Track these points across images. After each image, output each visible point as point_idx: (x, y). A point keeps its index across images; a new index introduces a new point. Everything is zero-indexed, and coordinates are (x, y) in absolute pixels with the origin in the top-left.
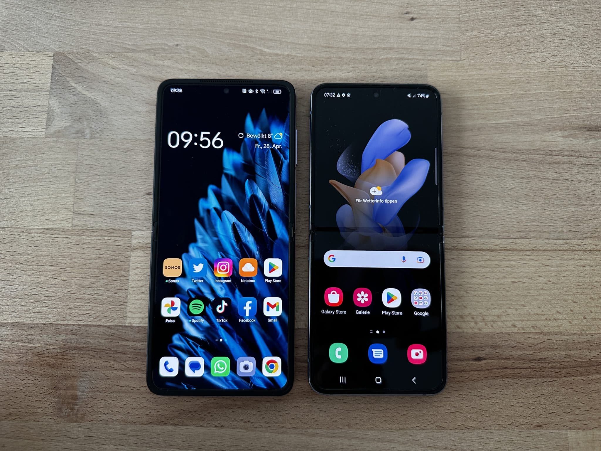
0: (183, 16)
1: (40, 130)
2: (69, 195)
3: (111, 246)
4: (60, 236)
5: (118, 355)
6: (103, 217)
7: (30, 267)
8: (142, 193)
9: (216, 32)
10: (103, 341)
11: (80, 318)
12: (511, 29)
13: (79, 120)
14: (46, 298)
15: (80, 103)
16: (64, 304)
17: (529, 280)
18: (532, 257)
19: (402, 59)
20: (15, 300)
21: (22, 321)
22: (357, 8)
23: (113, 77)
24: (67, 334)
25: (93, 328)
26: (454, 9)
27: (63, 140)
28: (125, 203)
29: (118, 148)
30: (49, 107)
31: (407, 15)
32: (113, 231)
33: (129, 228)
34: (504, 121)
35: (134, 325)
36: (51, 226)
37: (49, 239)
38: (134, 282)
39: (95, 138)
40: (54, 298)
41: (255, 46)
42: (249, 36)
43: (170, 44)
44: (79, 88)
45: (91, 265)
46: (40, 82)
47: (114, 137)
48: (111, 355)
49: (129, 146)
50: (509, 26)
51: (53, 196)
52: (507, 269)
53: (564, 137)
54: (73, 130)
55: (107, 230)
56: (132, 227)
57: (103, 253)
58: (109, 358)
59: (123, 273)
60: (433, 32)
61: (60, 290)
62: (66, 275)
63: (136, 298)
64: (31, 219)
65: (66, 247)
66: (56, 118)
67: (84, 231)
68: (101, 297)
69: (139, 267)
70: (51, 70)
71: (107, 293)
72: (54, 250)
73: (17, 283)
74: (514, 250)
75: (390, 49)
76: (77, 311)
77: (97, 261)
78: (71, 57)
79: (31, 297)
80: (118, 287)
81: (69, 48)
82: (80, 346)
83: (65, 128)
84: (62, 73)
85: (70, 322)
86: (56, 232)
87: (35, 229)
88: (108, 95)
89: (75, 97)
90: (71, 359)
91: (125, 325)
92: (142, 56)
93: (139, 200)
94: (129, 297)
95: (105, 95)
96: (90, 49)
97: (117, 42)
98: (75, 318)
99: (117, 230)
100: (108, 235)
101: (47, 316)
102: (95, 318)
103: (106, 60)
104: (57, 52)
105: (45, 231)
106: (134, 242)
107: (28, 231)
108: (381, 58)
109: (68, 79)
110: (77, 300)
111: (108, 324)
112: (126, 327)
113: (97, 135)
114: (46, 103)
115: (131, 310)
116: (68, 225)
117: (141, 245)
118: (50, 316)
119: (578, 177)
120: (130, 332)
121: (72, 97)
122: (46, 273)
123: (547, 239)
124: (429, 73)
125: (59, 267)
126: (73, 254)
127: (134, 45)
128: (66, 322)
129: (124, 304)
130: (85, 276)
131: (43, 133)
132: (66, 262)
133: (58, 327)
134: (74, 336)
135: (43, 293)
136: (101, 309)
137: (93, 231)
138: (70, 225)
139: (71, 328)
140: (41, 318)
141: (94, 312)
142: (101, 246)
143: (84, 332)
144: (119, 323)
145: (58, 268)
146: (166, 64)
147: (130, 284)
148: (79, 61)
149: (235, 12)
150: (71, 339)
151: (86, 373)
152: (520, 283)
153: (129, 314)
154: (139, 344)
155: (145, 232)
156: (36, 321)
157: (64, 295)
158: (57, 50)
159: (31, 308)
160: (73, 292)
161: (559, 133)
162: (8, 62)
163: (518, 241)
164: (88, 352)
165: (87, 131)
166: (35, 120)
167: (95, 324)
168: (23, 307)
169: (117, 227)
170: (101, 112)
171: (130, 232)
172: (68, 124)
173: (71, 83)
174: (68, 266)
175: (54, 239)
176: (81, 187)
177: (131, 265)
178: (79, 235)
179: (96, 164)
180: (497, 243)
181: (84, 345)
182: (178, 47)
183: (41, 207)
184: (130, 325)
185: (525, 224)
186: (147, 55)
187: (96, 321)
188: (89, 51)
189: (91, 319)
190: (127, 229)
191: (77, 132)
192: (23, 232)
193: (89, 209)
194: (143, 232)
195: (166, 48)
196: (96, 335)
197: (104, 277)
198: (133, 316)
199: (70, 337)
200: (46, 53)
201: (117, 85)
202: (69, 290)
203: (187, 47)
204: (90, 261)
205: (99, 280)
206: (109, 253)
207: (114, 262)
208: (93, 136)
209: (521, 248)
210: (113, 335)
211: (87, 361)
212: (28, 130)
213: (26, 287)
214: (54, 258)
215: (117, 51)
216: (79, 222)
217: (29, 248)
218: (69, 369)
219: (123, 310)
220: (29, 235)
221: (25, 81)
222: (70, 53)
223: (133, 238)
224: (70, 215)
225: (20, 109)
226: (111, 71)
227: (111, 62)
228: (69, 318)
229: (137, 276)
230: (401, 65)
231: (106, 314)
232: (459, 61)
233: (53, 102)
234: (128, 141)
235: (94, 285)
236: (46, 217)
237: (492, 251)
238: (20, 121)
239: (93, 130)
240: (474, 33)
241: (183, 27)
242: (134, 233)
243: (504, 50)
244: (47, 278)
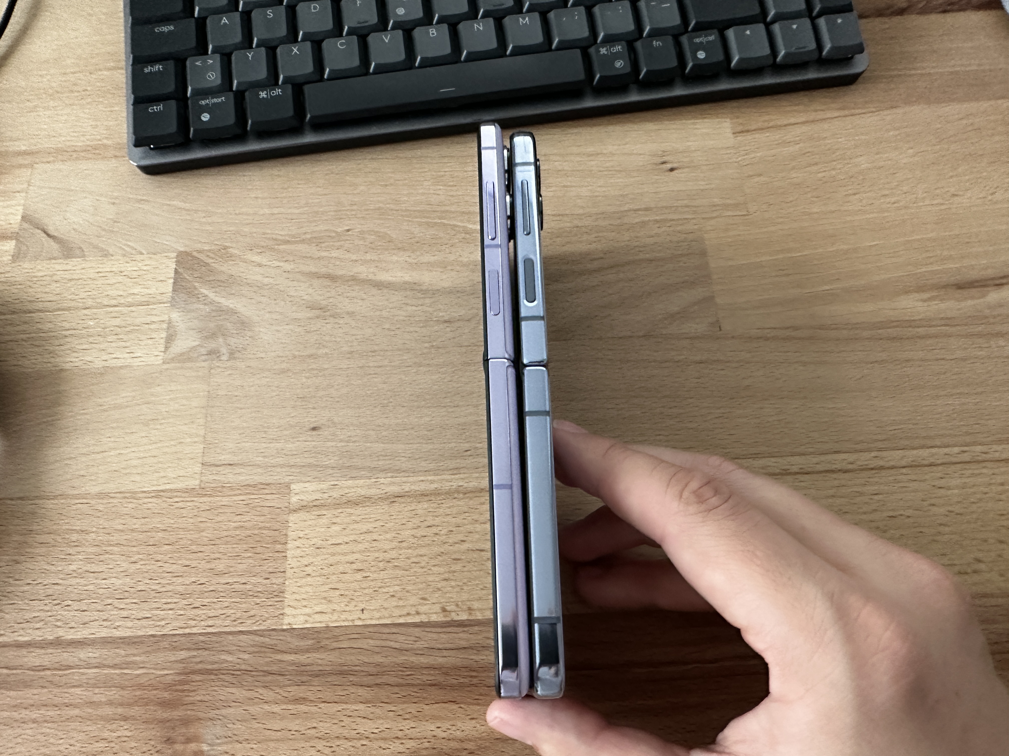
0: (354, 194)
1: (156, 353)
2: (196, 439)
3: (259, 509)
4: (181, 499)
5: (270, 678)
6: (246, 468)
7: (135, 549)
8: (305, 429)
9: (402, 210)
10: (246, 656)
11: (210, 623)
12: (815, 168)
13: (213, 336)
14: (158, 595)
15: (214, 314)
16: (185, 602)
17: (917, 512)
18: (914, 477)
19: (665, 220)
20: (110, 601)
21: (118, 633)
22: (593, 163)
23: (259, 278)
24: (189, 649)
25: (230, 637)
26: (729, 152)
27: (189, 365)
28: (279, 445)
29: (269, 370)
30: (170, 322)
31: (664, 166)
32: (262, 486)
33: (287, 479)
34: (827, 287)
35: (294, 627)
36: (168, 487)
37: (165, 505)
38: (295, 559)
39: (235, 358)
40: (170, 594)
41: (455, 223)
42: (447, 211)
43: (339, 230)
44: (211, 295)
45: (229, 539)
46: (158, 292)
47: (263, 355)
48: (259, 678)
49: (284, 366)
50: (810, 165)
51: (172, 443)
52: (876, 497)
53: (924, 301)
54: (203, 351)
55: (254, 486)
56: (291, 478)
57: (248, 519)
58: (257, 683)
59: (279, 547)
60: (703, 183)
61: (180, 580)
62: (191, 556)
63: (298, 584)
64: (138, 478)
65: (191, 515)
66: (178, 337)
67: (218, 489)
68: (244, 586)
69: (301, 536)
70: (172, 275)
71: (253, 580)
72: (172, 521)
73: (114, 575)
74: (882, 468)
75: (646, 209)
76: (204, 612)
77: (238, 532)
78: (202, 256)
79: (134, 596)
80: (271, 570)
81: (199, 246)
82: (210, 667)
83: (193, 348)
84: (188, 277)
85: (195, 630)
86: (175, 494)
87: (145, 492)
88: (253, 301)
89: (206, 307)
90: (194, 691)
91: (280, 627)
92: (302, 247)
93: (300, 439)
94: (287, 583)
95: (250, 301)
96: (227, 244)
97: (264, 234)
98: (203, 623)
99: (267, 485)
100: (255, 492)
101: (159, 623)
102: (235, 621)
103: (251, 256)
104: (181, 252)
105: (158, 494)
106: (294, 499)
107: (133, 495)
108: (634, 222)
109: (196, 284)
110: (206, 594)
111: (255, 628)
112: (284, 630)
113: (237, 355)
114: (166, 318)
115: (291, 604)
116: (194, 483)
117: (305, 503)
118: (163, 623)
119: (959, 354)
120: (289, 639)
121: (202, 307)
122: (159, 557)
123: (932, 447)
124: (705, 235)
125: (179, 545)
126: (202, 525)
127: (288, 235)
128: (187, 631)
129: (281, 594)
130: (217, 555)
131: (161, 358)
132: (189, 536)
133: (175, 640)
134: (200, 652)
135: (153, 587)
136: (244, 605)
137: (231, 488)
138: (197, 482)
139: (196, 638)
140: (149, 627)
141: (232, 611)
142: (244, 510)
143: (217, 645)
144: (272, 625)
145: (178, 547)
146: (334, 255)
147: (288, 562)
148: (213, 261)
149: (426, 183)
150: (194, 657)
151: (217, 712)
152: (903, 517)
153: (287, 611)
154: (305, 657)
155: (310, 484)
156: (140, 633)
157: (186, 588)
158: (182, 249)
159: (134, 612)
160: (199, 582)
161: (917, 296)
162: (114, 269)
163: (884, 454)
164: (222, 676)
165: (224, 350)
166: (150, 342)
167: (233, 629)
168: (122, 612)
169: (269, 480)
170: (243, 323)
171: (288, 486)
172: (197, 343)
173: (201, 290)
174: (193, 542)
175: (173, 504)
176: (216, 426)
177: (290, 533)
178: (210, 496)
179: (236, 394)
180: (851, 460)
181: (215, 666)
182: (350, 233)
183: (155, 460)
184: (288, 627)
185: (891, 429)
186: (307, 246)
187: (236, 626)
188: (225, 248)
189: (227, 622)
190: (283, 482)
191: (210, 353)
192: (125, 497)
193: (226, 458)
194: (307, 485)
195: (334, 234)
196: (235, 648)
197: (249, 555)
198: (294, 612)
199: (195, 653)
200: (166, 254)
201: (266, 287)
202: (193, 579)
203: (362, 232)
204: (225, 534)
205: (239, 561)
206: (257, 518)
207: (264, 532)
208: (232, 355)
209: (892, 463)
210: (263, 646)
211: (220, 692)
212: (139, 355)
213: (128, 580)
214: (171, 533)
215: (265, 244)
216: (210, 476)
217: (135, 521)
218: (190, 707)
219: (278, 605)
220: (135, 501)
221: (135, 291)
222: (199, 252)
223: (292, 495)
224: (198, 468)
225: (127, 329)
226: (257, 269)
227: (257, 258)
228: (193, 623)
229: (299, 551)
230: (664, 229)
231: (252, 613)
232: (748, 215)
233: (175, 316)
234: (283, 359)
235: (232, 569)
236: (162, 474)
237: (846, 471)
238: (128, 344)
239: (233, 348)
240: (762, 179)
241: (355, 207)
242: (293, 486)
243: (809, 195)
244: (160, 564)
